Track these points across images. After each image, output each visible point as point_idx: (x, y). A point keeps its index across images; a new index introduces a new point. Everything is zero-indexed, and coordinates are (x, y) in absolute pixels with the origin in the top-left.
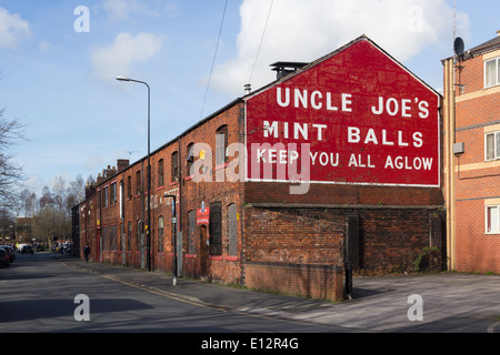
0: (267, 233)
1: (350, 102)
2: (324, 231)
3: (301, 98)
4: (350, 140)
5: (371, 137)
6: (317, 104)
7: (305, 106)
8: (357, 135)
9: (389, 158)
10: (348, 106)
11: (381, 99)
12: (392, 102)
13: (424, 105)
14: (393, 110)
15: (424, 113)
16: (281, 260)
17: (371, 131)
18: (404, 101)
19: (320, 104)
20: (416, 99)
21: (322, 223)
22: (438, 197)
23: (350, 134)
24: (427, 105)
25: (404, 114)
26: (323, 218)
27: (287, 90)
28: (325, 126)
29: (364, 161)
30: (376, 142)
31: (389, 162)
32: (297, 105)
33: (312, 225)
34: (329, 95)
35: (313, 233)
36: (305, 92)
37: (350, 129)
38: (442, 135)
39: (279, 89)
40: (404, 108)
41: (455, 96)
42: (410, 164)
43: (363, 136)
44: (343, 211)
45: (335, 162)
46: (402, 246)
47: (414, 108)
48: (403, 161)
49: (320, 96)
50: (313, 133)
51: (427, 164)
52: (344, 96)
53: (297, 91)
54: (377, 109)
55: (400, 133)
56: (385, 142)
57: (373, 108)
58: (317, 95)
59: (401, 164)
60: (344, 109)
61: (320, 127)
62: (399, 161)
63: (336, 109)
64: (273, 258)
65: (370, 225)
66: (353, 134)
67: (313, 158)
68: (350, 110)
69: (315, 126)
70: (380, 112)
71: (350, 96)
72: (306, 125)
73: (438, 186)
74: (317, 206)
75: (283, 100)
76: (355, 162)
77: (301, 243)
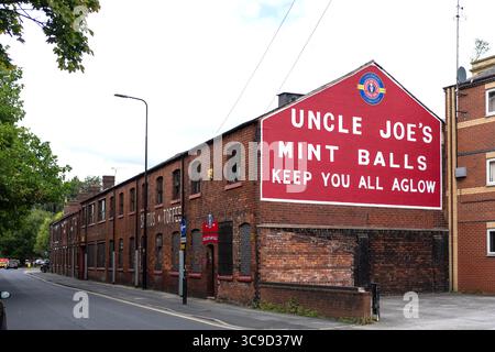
0: (282, 253)
1: (360, 125)
2: (336, 252)
3: (315, 120)
4: (360, 162)
5: (379, 159)
6: (329, 126)
7: (318, 127)
8: (367, 157)
9: (396, 181)
10: (358, 129)
11: (388, 123)
12: (399, 126)
13: (427, 130)
14: (399, 135)
15: (428, 138)
16: (295, 280)
17: (379, 155)
18: (409, 126)
19: (333, 126)
20: (421, 125)
21: (333, 244)
22: (441, 219)
23: (360, 157)
24: (430, 130)
25: (409, 139)
26: (335, 238)
27: (302, 112)
28: (337, 148)
29: (373, 184)
30: (384, 165)
31: (396, 185)
32: (310, 126)
33: (324, 246)
34: (340, 118)
35: (325, 253)
36: (318, 114)
37: (360, 151)
38: (445, 159)
39: (294, 111)
40: (410, 133)
41: (457, 122)
42: (415, 187)
43: (372, 158)
44: (353, 233)
45: (346, 183)
46: (408, 267)
47: (419, 134)
48: (408, 184)
49: (332, 118)
50: (325, 153)
51: (431, 187)
52: (355, 119)
53: (311, 114)
54: (385, 132)
55: (406, 156)
56: (392, 165)
57: (382, 132)
58: (329, 117)
59: (407, 186)
60: (355, 132)
61: (332, 148)
62: (405, 183)
63: (346, 131)
64: (288, 279)
65: (380, 246)
66: (363, 157)
67: (326, 179)
68: (360, 133)
69: (327, 147)
70: (388, 135)
71: (360, 119)
72: (319, 147)
73: (440, 208)
74: (328, 227)
75: (298, 121)
76: (364, 184)
77: (314, 264)
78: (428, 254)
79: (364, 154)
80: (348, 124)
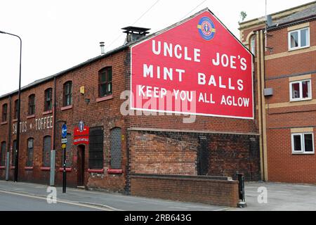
0: (147, 150)
1: (199, 55)
2: (184, 150)
3: (168, 49)
4: (200, 83)
5: (212, 81)
6: (178, 55)
7: (171, 55)
8: (204, 79)
9: (223, 97)
10: (198, 58)
11: (218, 54)
12: (225, 57)
13: (243, 61)
14: (225, 63)
15: (244, 67)
16: (156, 172)
17: (212, 77)
18: (232, 57)
19: (181, 55)
20: (239, 57)
21: (183, 144)
22: (253, 125)
23: (199, 79)
24: (245, 61)
25: (232, 66)
26: (184, 139)
27: (159, 43)
28: (183, 71)
29: (208, 99)
30: (215, 85)
31: (223, 100)
32: (165, 54)
33: (176, 145)
34: (186, 49)
35: (177, 151)
36: (171, 45)
37: (200, 74)
38: (255, 82)
39: (154, 41)
40: (232, 62)
41: (264, 55)
42: (236, 102)
43: (208, 79)
44: (197, 136)
46: (234, 162)
47: (238, 63)
48: (232, 99)
49: (181, 49)
50: (176, 75)
51: (246, 102)
52: (196, 50)
53: (165, 44)
54: (216, 61)
55: (230, 80)
56: (221, 86)
57: (213, 60)
58: (178, 48)
59: (231, 101)
60: (196, 60)
61: (180, 71)
62: (230, 99)
63: (190, 59)
64: (150, 171)
65: (214, 146)
66: (201, 79)
68: (199, 61)
69: (177, 70)
70: (217, 64)
71: (199, 50)
72: (171, 70)
73: (253, 118)
74: (179, 131)
75: (157, 50)
76: (202, 99)
77: (169, 159)
78: (247, 152)
79: (202, 76)
80: (191, 54)
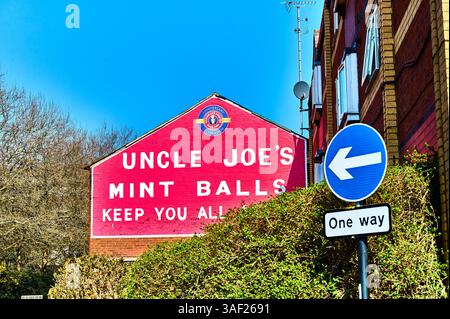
3: (148, 160)
4: (199, 194)
5: (223, 188)
6: (163, 163)
7: (151, 166)
8: (207, 188)
10: (197, 162)
11: (235, 152)
12: (248, 152)
13: (286, 152)
14: (248, 161)
15: (287, 160)
17: (223, 184)
18: (262, 150)
19: (167, 164)
20: (277, 147)
23: (199, 188)
24: (291, 151)
25: (262, 163)
27: (134, 155)
28: (172, 183)
30: (228, 192)
32: (142, 167)
34: (176, 154)
36: (152, 154)
37: (199, 183)
39: (125, 156)
40: (263, 157)
43: (214, 188)
45: (182, 215)
49: (167, 156)
50: (159, 190)
53: (143, 154)
54: (230, 161)
55: (258, 182)
56: (239, 193)
57: (226, 161)
58: (164, 155)
60: (194, 165)
61: (166, 184)
63: (182, 166)
66: (203, 188)
67: (159, 214)
68: (199, 166)
69: (161, 183)
70: (233, 163)
71: (199, 152)
72: (152, 184)
75: (129, 163)
76: (205, 214)
79: (203, 185)
